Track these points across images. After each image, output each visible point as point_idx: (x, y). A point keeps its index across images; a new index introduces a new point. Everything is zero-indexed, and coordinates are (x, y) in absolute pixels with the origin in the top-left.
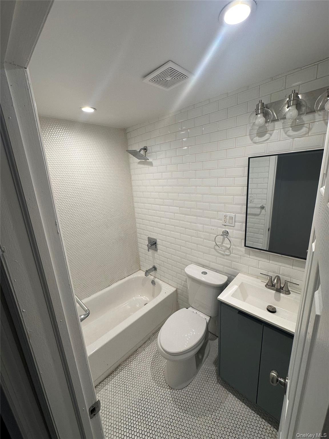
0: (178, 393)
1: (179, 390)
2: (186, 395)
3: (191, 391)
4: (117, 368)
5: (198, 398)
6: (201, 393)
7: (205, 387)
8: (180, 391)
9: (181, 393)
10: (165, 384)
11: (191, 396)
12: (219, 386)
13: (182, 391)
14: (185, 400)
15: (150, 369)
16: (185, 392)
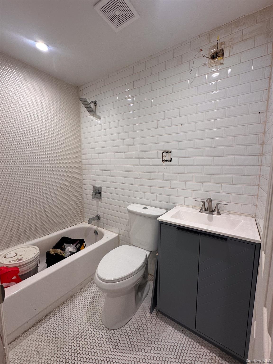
0: (116, 333)
1: (116, 329)
2: (123, 334)
3: (129, 329)
4: (47, 315)
5: (136, 335)
6: (140, 330)
7: (144, 324)
8: (118, 330)
9: (118, 333)
10: (102, 326)
11: (129, 334)
12: (159, 321)
13: (120, 330)
14: (123, 339)
15: (85, 313)
16: (123, 331)
